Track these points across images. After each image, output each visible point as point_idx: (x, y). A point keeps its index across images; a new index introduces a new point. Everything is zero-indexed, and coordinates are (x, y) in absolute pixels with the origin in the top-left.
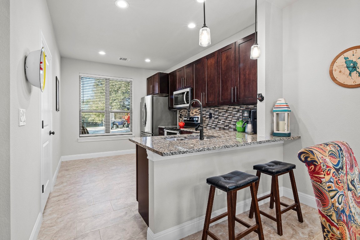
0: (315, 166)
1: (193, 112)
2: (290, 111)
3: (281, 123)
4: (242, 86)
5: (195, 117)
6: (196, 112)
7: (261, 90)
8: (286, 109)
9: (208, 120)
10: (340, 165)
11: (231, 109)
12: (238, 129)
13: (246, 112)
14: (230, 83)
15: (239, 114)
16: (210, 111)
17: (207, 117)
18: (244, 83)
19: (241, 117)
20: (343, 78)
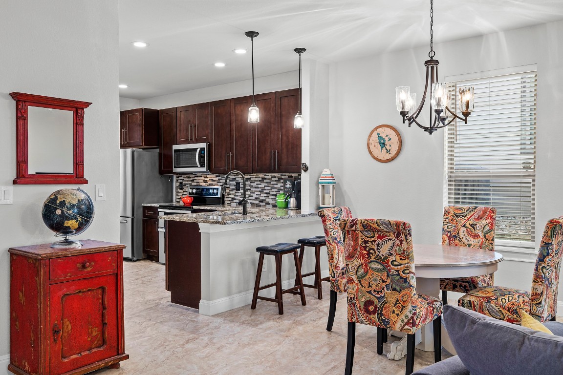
0: (324, 217)
1: (206, 179)
2: (335, 183)
3: (327, 196)
4: (285, 151)
5: (211, 189)
6: (212, 180)
7: (305, 159)
8: (332, 181)
9: (233, 192)
10: (338, 218)
11: (270, 177)
12: (279, 205)
13: (288, 183)
14: (269, 144)
15: (279, 185)
16: (237, 179)
17: (231, 187)
18: (287, 146)
19: (282, 188)
20: (377, 151)
